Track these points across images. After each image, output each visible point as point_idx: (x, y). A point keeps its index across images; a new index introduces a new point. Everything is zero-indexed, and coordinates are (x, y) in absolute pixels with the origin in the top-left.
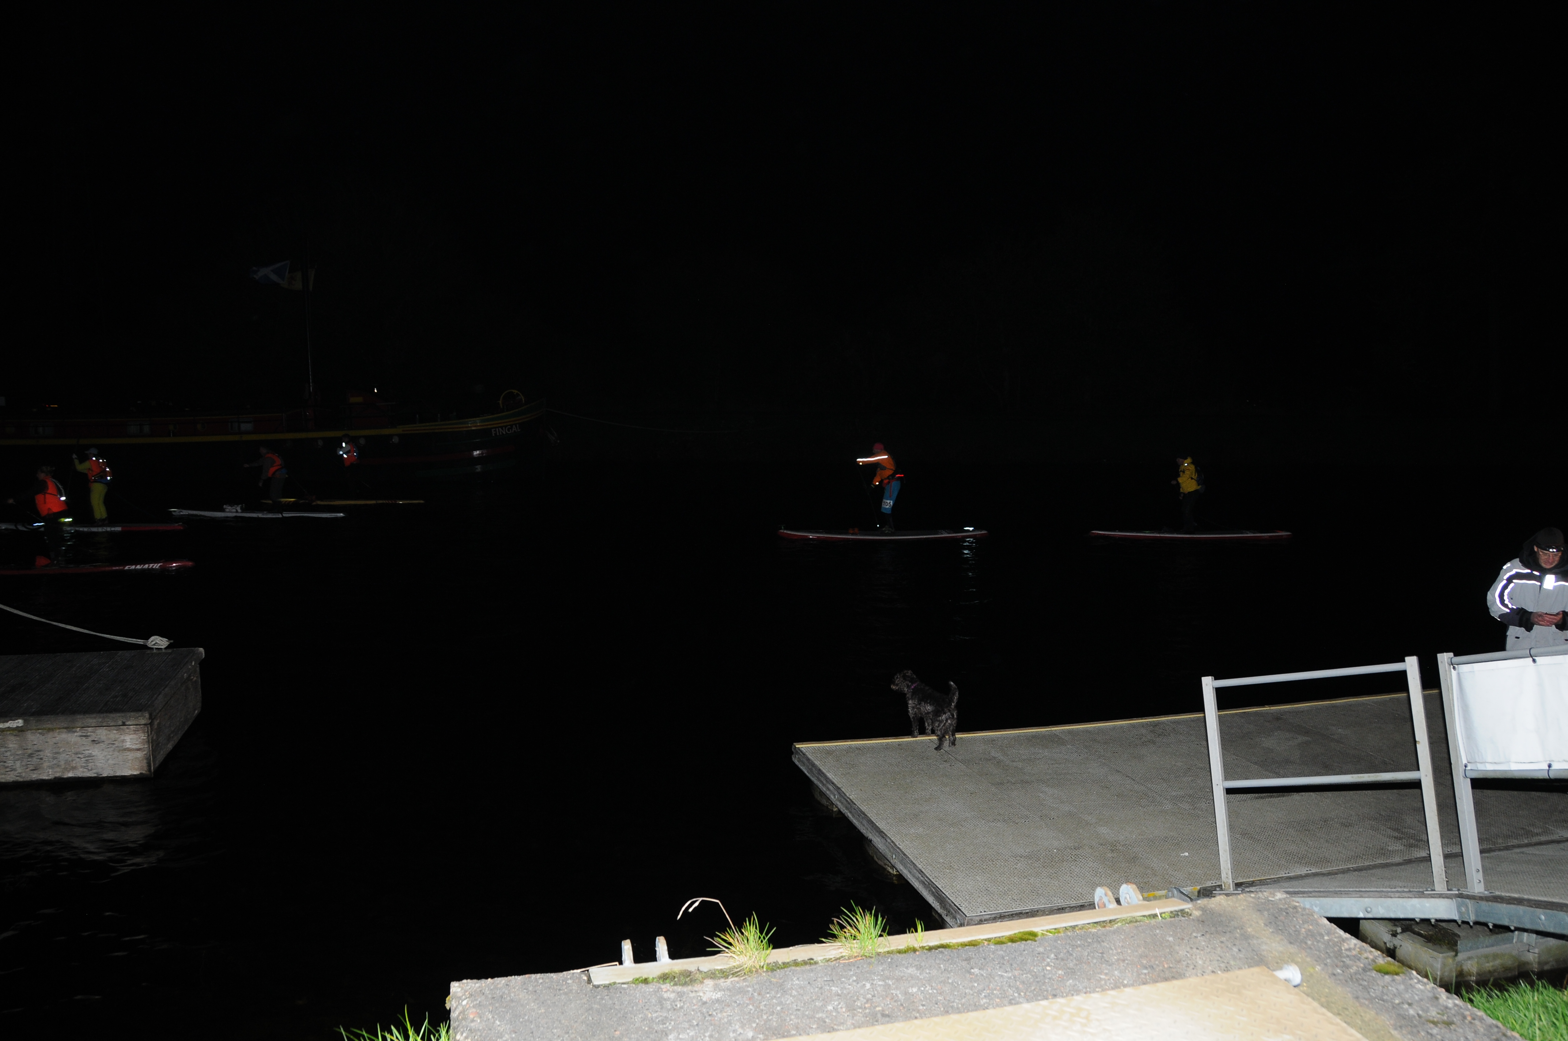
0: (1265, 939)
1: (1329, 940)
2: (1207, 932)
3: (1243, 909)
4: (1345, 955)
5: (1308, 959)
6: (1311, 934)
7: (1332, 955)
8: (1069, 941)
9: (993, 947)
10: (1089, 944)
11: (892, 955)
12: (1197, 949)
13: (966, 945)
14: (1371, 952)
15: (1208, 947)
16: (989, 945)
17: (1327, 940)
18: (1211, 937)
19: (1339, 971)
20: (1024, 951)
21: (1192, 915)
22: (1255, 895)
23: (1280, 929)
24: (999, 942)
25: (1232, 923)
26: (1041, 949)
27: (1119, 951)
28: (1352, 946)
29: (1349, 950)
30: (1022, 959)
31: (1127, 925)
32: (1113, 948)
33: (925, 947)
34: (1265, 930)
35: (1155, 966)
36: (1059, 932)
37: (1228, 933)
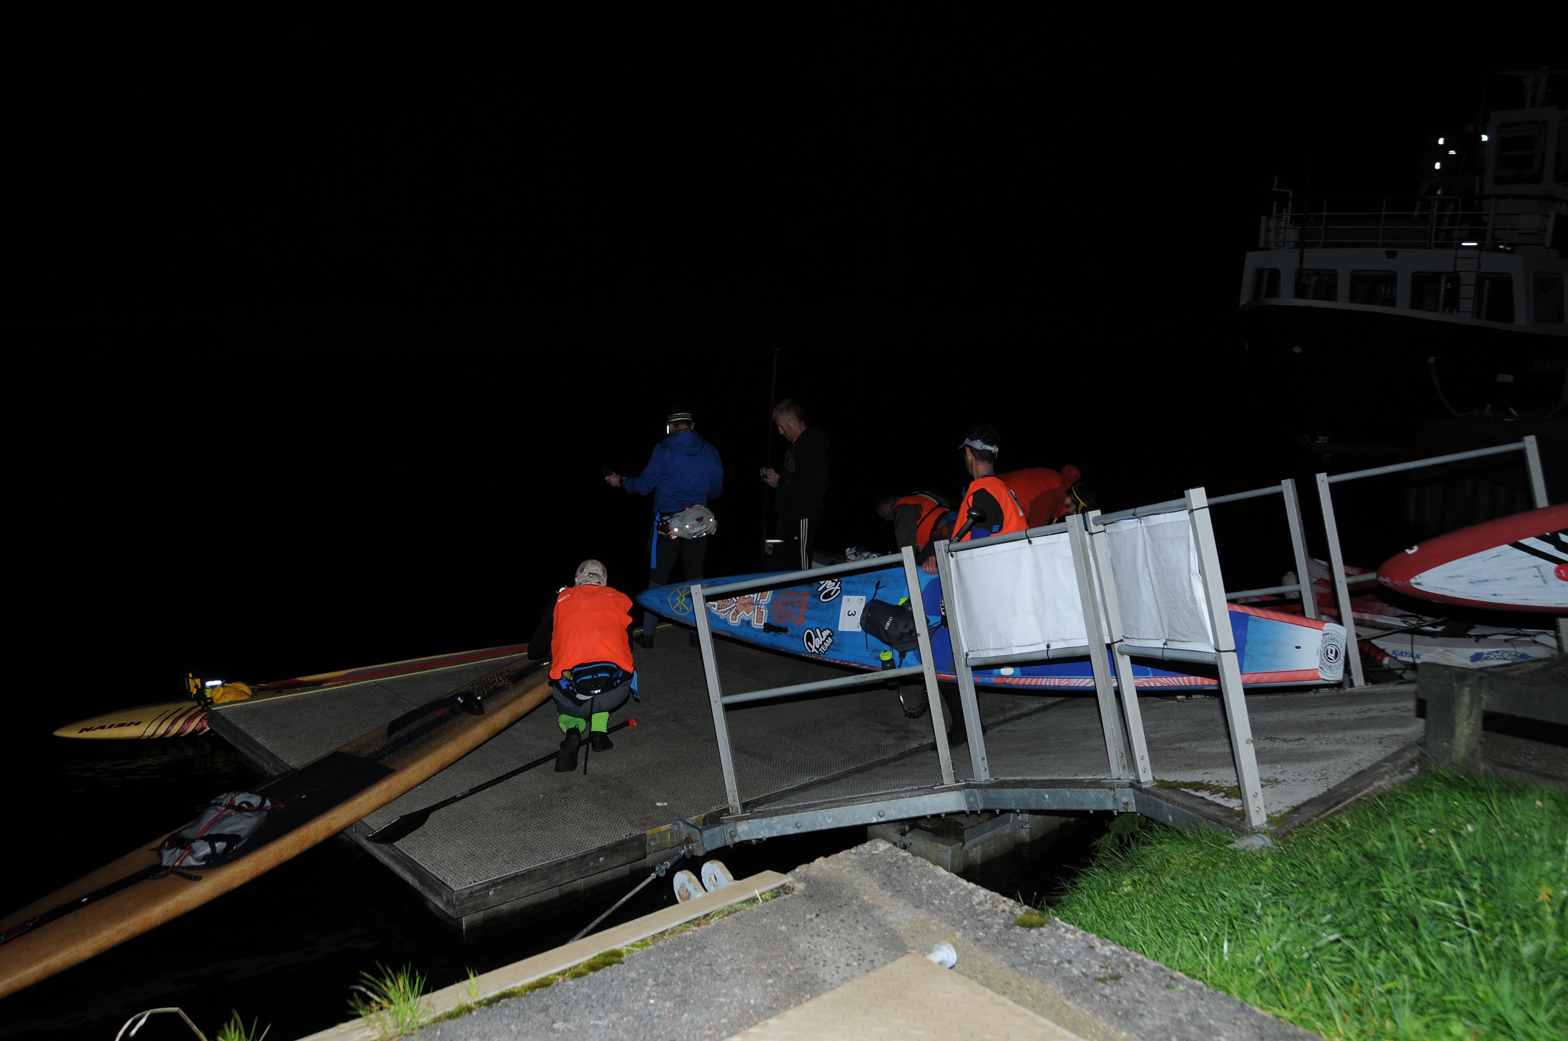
0: (887, 907)
1: (956, 895)
2: (820, 910)
3: (849, 871)
4: (979, 911)
5: (944, 925)
6: (934, 891)
7: (965, 913)
8: (664, 956)
9: (571, 983)
10: (691, 955)
11: (440, 1024)
12: (819, 936)
13: (535, 988)
14: (1004, 902)
15: (829, 931)
16: (564, 980)
17: (953, 894)
18: (827, 916)
19: (981, 934)
20: (613, 981)
21: (795, 889)
22: (857, 850)
23: (898, 891)
24: (577, 974)
25: (844, 891)
26: (633, 974)
27: (729, 957)
28: (983, 898)
29: (980, 903)
30: (614, 994)
31: (726, 918)
32: (721, 954)
33: (482, 1001)
34: (883, 895)
35: (779, 971)
36: (647, 944)
37: (845, 907)
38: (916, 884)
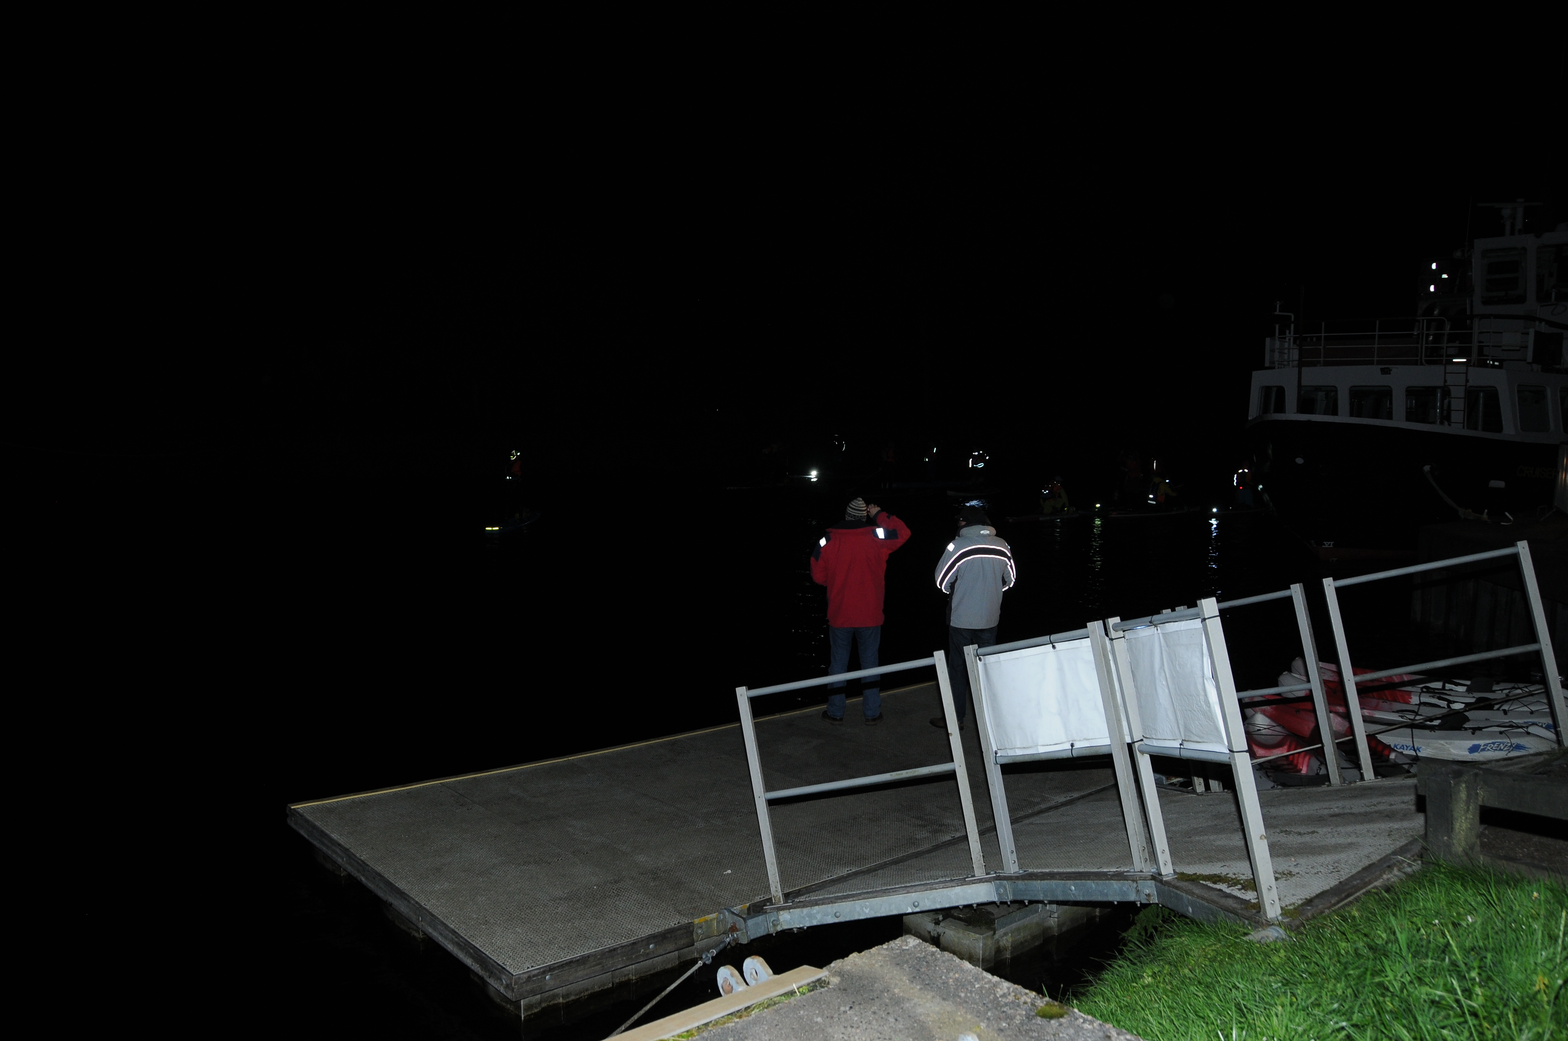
0: (916, 1000)
1: (981, 988)
2: (854, 1002)
3: (881, 966)
4: (1003, 1003)
5: (969, 1017)
6: (960, 984)
7: (990, 1005)
12: (852, 1027)
14: (1026, 994)
15: (861, 1022)
17: (978, 987)
18: (860, 1008)
19: (1004, 1025)
21: (830, 982)
22: (888, 945)
23: (926, 984)
25: (876, 985)
28: (1006, 991)
29: (1004, 996)
31: (765, 1010)
34: (912, 989)
36: (692, 1035)
37: (876, 1000)
38: (943, 977)
